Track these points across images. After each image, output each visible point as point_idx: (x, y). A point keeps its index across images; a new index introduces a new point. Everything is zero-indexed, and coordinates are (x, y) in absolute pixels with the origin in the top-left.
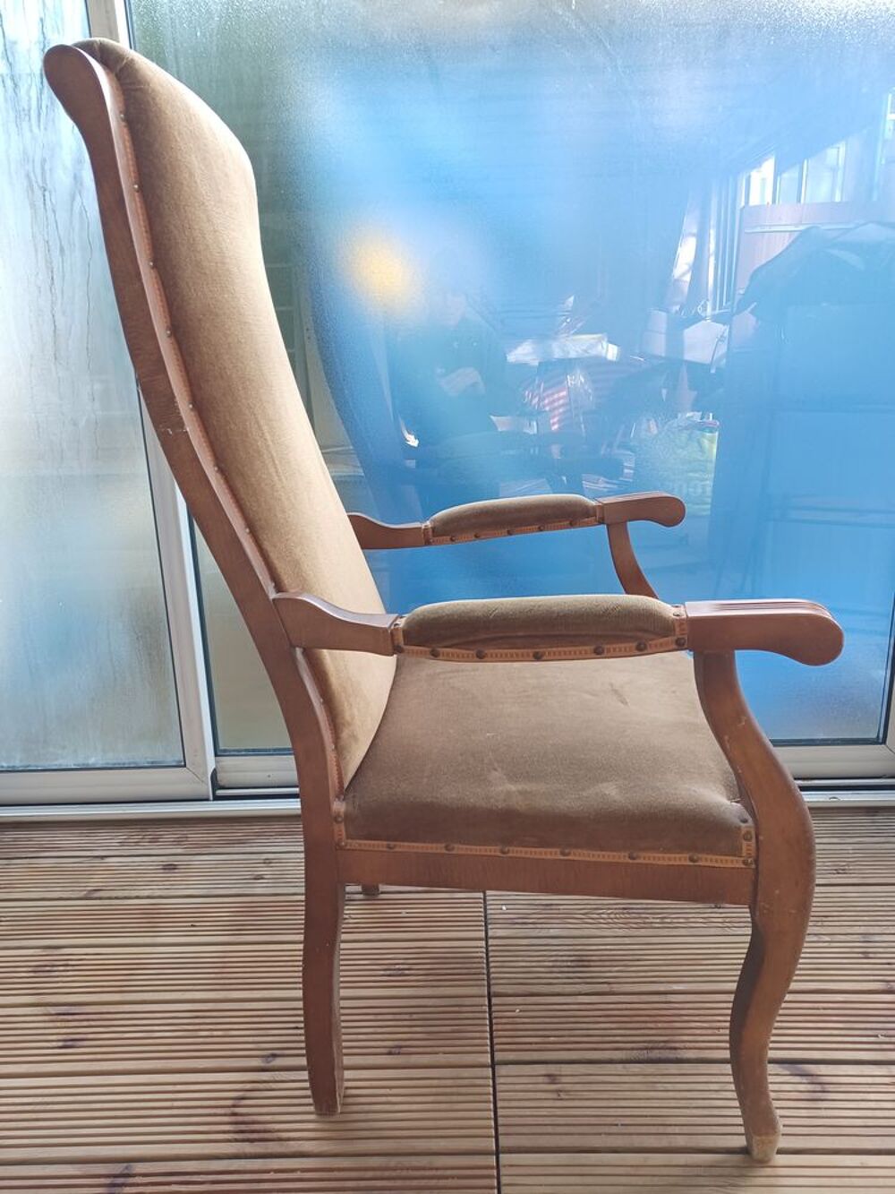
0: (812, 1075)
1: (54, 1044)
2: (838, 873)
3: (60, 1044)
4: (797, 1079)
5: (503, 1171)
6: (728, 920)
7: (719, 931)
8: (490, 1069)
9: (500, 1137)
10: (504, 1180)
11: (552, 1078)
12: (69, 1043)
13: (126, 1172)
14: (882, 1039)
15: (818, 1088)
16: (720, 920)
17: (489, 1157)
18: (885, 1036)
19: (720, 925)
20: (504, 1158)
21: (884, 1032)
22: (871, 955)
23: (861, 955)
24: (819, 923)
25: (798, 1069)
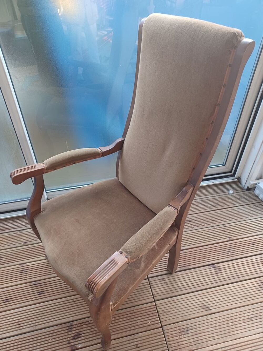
0: (216, 267)
1: (37, 294)
2: (216, 206)
3: (39, 293)
4: (214, 269)
5: (157, 306)
6: (193, 225)
7: (191, 229)
8: (148, 280)
9: (155, 297)
10: (158, 308)
11: (162, 280)
12: (41, 293)
13: (71, 325)
14: (229, 254)
15: (218, 270)
16: (191, 225)
17: (153, 303)
18: (230, 253)
19: (191, 227)
20: (157, 302)
21: (229, 252)
22: (225, 231)
23: (223, 231)
24: (213, 223)
25: (214, 266)
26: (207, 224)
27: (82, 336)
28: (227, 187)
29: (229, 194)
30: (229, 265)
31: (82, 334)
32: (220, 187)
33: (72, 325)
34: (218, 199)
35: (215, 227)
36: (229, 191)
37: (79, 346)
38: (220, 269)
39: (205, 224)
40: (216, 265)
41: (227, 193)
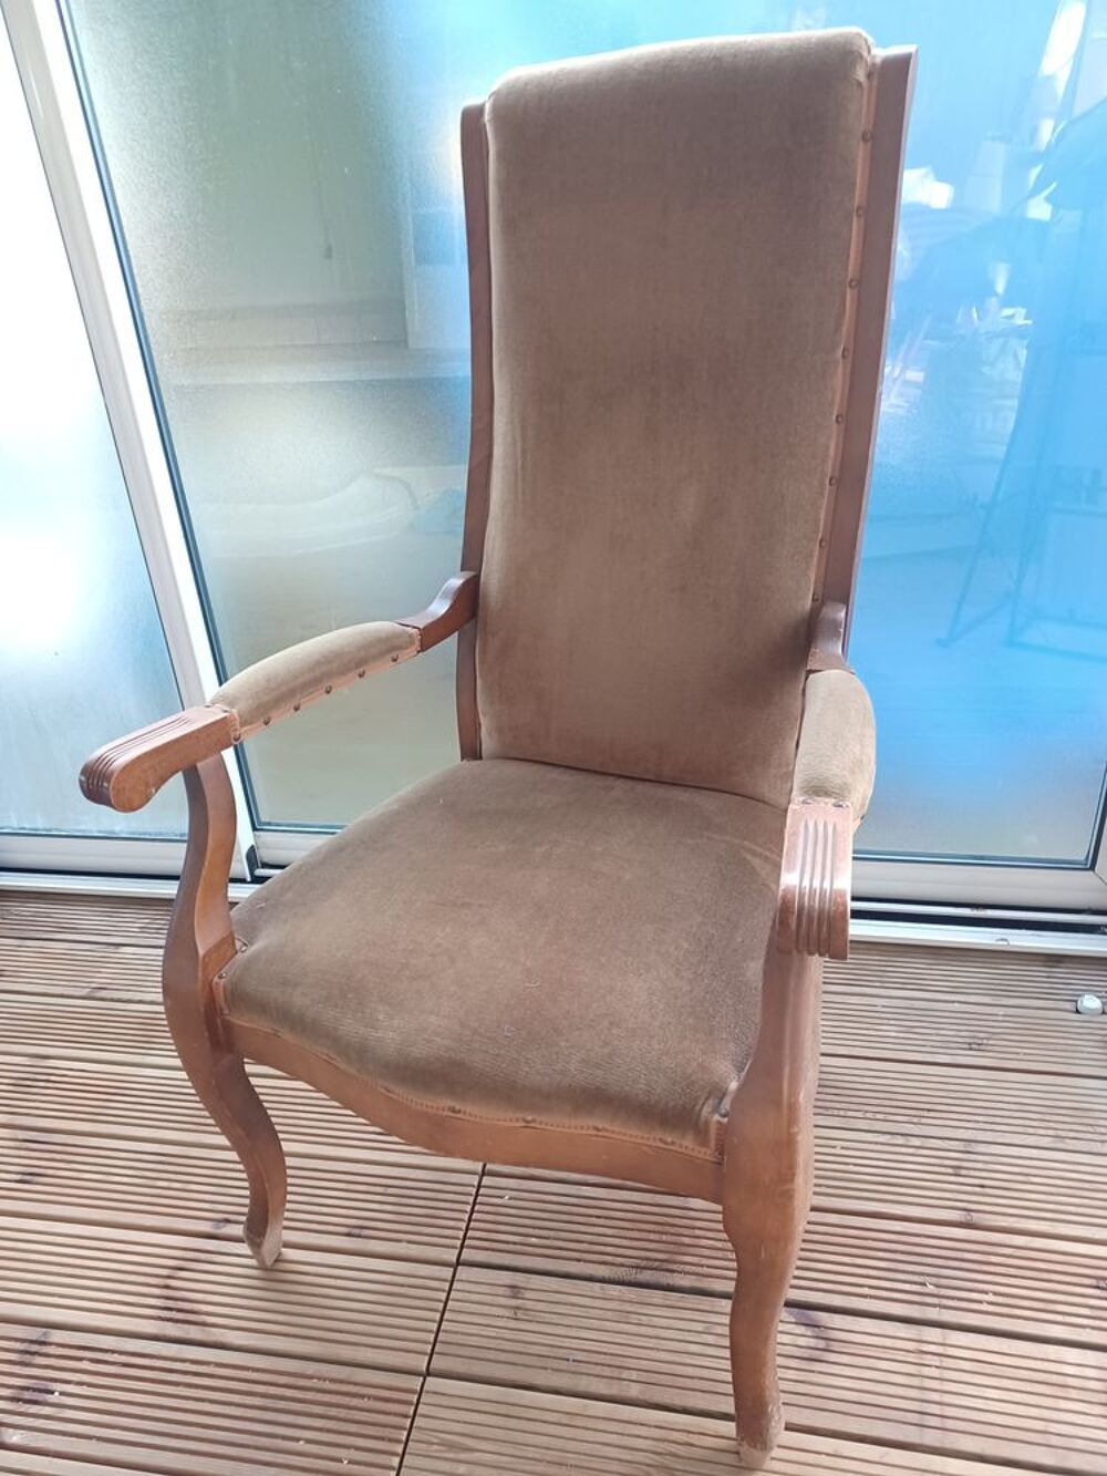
0: (818, 1327)
1: (13, 1177)
2: (971, 1049)
3: (19, 1177)
4: (802, 1330)
5: (425, 1398)
8: (452, 1270)
11: (515, 1291)
12: (28, 1178)
13: (43, 1339)
14: (930, 1289)
15: (822, 1344)
17: (415, 1378)
18: (937, 1286)
20: (433, 1383)
21: (935, 1280)
22: (963, 1172)
23: (950, 1171)
24: (915, 1120)
25: (808, 1317)
26: (878, 1116)
27: (50, 1401)
28: (1079, 976)
29: (1077, 1012)
30: (899, 1344)
31: (57, 1394)
32: (1039, 971)
33: (47, 1340)
34: (1000, 1018)
35: (917, 1142)
36: (1080, 996)
37: (15, 1434)
38: (836, 1346)
39: (869, 1115)
40: (824, 1317)
41: (1069, 1006)
